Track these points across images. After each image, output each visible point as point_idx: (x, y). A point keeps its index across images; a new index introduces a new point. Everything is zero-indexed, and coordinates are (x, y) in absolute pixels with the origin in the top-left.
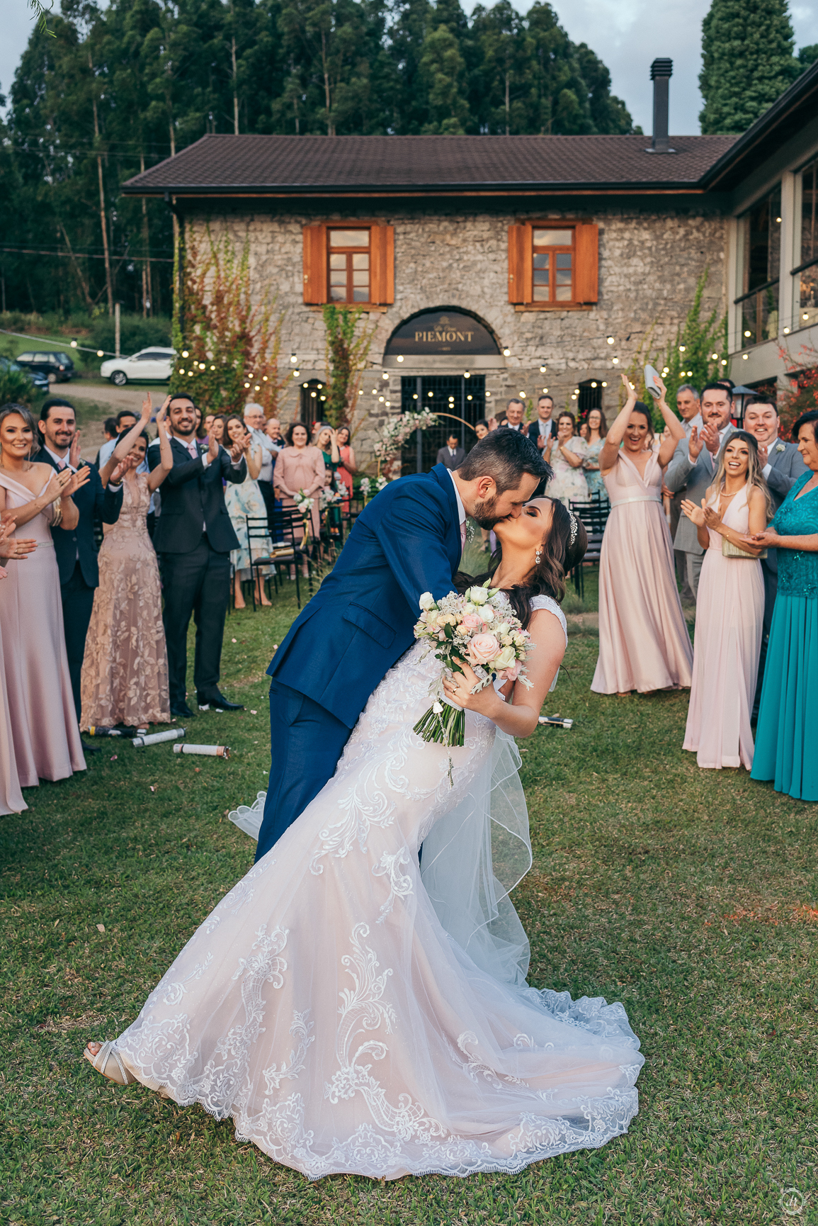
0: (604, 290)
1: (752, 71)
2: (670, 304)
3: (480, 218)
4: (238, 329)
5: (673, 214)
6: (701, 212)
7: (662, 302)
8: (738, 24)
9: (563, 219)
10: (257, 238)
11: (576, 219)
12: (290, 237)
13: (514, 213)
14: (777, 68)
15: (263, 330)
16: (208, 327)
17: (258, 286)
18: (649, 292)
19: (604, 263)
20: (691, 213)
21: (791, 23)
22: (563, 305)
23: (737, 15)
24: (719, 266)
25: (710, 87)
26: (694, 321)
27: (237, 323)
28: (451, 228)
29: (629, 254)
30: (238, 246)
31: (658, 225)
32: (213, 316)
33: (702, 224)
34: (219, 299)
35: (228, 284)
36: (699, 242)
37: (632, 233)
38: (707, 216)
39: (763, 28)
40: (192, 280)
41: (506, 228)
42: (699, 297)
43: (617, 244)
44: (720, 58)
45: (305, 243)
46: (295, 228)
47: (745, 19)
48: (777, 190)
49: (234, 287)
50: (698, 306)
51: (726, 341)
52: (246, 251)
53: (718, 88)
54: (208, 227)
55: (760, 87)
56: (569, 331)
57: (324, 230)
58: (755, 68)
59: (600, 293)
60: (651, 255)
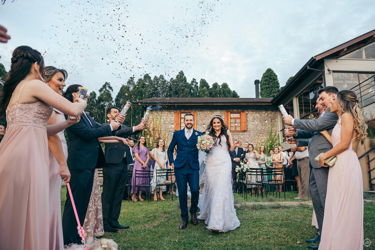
0: (248, 128)
1: (271, 91)
2: (264, 131)
3: (218, 111)
4: (158, 136)
5: (264, 110)
6: (271, 110)
7: (263, 131)
8: (267, 82)
9: (238, 111)
10: (163, 115)
11: (241, 111)
12: (171, 115)
13: (226, 110)
14: (277, 91)
15: (164, 137)
16: (151, 136)
17: (163, 126)
18: (259, 128)
19: (248, 121)
20: (268, 110)
21: (279, 82)
22: (238, 131)
23: (267, 80)
24: (276, 122)
25: (262, 95)
26: (271, 135)
27: (158, 135)
28: (210, 113)
29: (254, 120)
30: (159, 117)
31: (261, 113)
32: (152, 133)
33: (271, 112)
34: (154, 129)
35: (156, 126)
36: (271, 117)
37: (254, 114)
38: (272, 111)
39: (273, 82)
40: (147, 125)
41: (224, 113)
42: (272, 130)
43: (251, 117)
44: (264, 89)
45: (175, 116)
46: (173, 113)
47: (269, 81)
48: (292, 101)
49: (157, 126)
50: (271, 132)
51: (279, 140)
52: (161, 118)
53: (264, 95)
54: (152, 112)
55: (273, 94)
56: (240, 138)
57: (180, 113)
58: (272, 90)
59: (247, 129)
60: (259, 120)
